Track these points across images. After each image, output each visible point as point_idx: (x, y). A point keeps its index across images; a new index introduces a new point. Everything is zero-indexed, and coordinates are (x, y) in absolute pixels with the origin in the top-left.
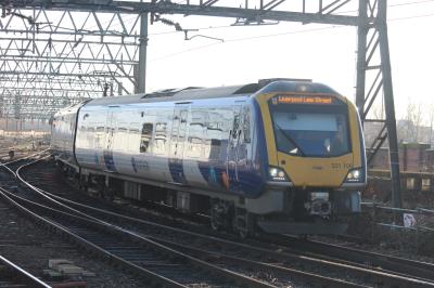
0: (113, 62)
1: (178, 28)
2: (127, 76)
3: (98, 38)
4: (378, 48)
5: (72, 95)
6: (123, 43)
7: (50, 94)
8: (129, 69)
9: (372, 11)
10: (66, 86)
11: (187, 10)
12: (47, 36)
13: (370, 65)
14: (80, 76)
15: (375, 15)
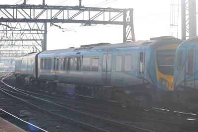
0: (34, 40)
1: (60, 28)
2: (39, 45)
3: (29, 32)
4: (131, 32)
5: (19, 52)
6: (37, 33)
7: (11, 52)
8: (39, 42)
9: (128, 20)
10: (17, 49)
11: (63, 21)
12: (12, 32)
13: (128, 38)
14: (23, 45)
15: (129, 21)
